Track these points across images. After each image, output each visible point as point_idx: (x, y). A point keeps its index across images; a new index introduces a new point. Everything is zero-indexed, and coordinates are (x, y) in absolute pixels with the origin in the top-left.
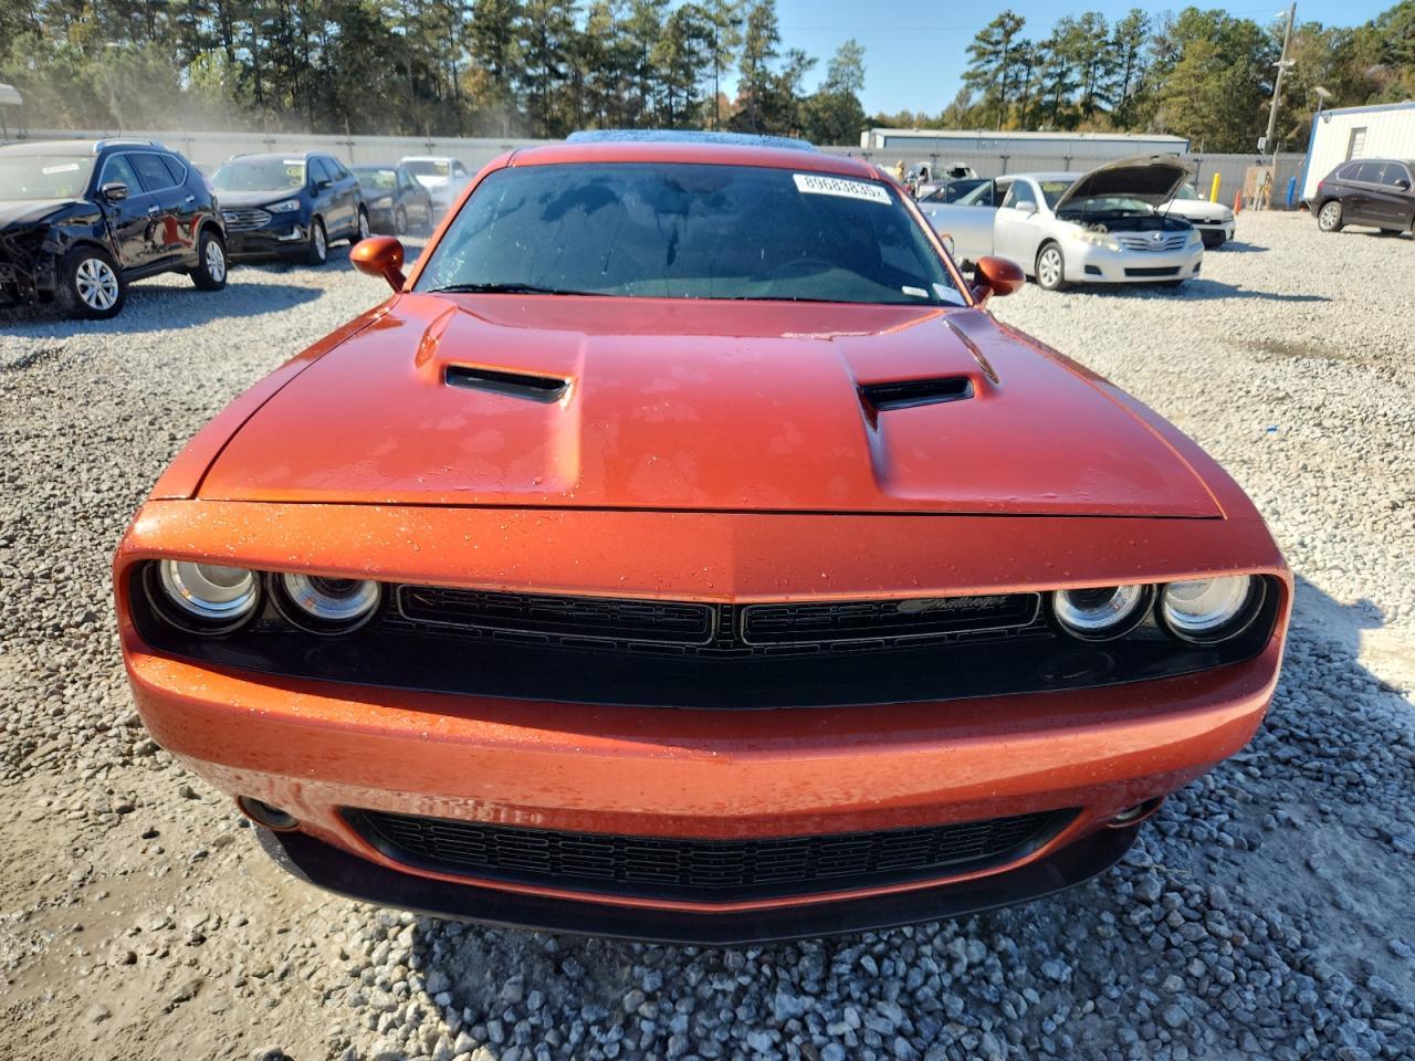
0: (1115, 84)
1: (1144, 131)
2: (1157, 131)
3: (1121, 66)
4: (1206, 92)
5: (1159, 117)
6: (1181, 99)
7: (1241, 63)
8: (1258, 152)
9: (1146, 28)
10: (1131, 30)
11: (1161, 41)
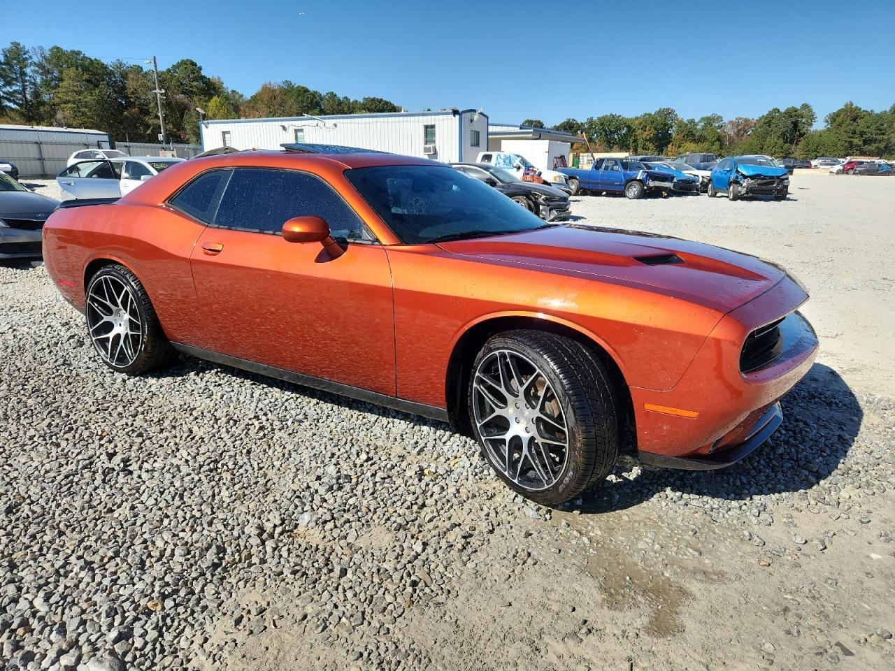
0: (15, 91)
1: (51, 125)
2: (60, 125)
3: (16, 79)
4: (85, 102)
5: (59, 115)
6: (70, 105)
7: (103, 85)
8: (160, 142)
9: (27, 56)
10: (16, 56)
11: (40, 65)
